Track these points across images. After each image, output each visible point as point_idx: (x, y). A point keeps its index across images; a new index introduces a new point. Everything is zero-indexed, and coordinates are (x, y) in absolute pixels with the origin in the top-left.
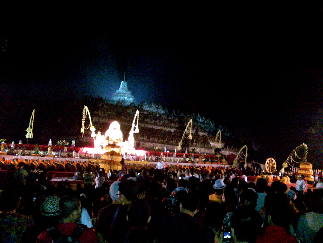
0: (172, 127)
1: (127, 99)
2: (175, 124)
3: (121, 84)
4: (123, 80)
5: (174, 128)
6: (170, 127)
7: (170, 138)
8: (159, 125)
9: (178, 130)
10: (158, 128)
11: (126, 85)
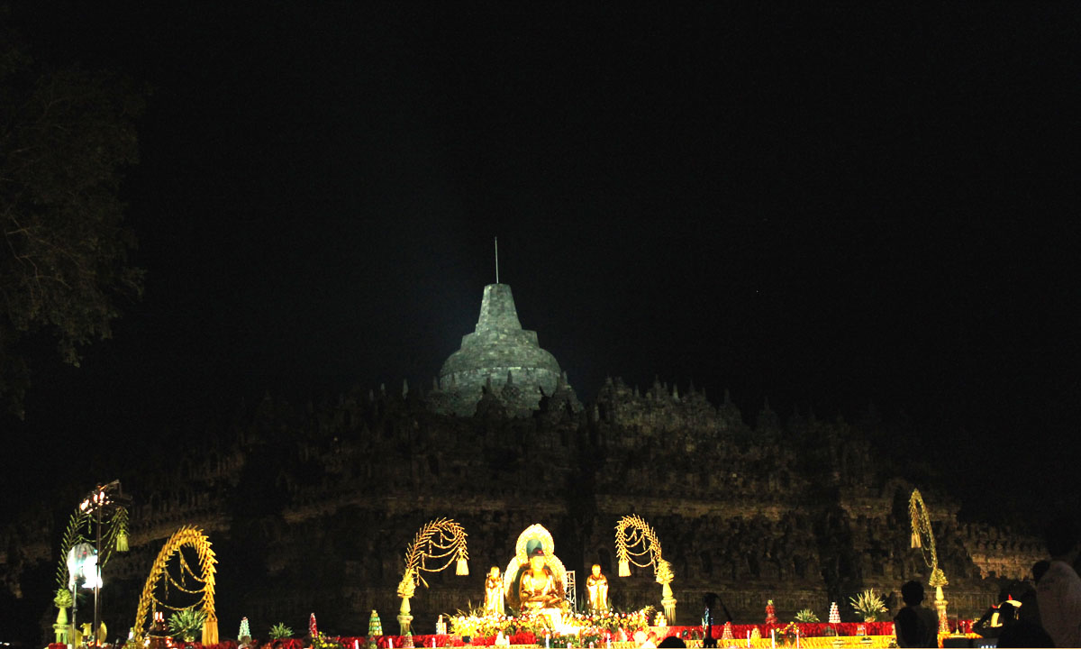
0: (767, 499)
1: (523, 377)
2: (785, 482)
3: (485, 303)
4: (492, 282)
5: (782, 498)
6: (762, 500)
7: (765, 556)
8: (702, 494)
9: (801, 511)
10: (701, 509)
11: (509, 303)
